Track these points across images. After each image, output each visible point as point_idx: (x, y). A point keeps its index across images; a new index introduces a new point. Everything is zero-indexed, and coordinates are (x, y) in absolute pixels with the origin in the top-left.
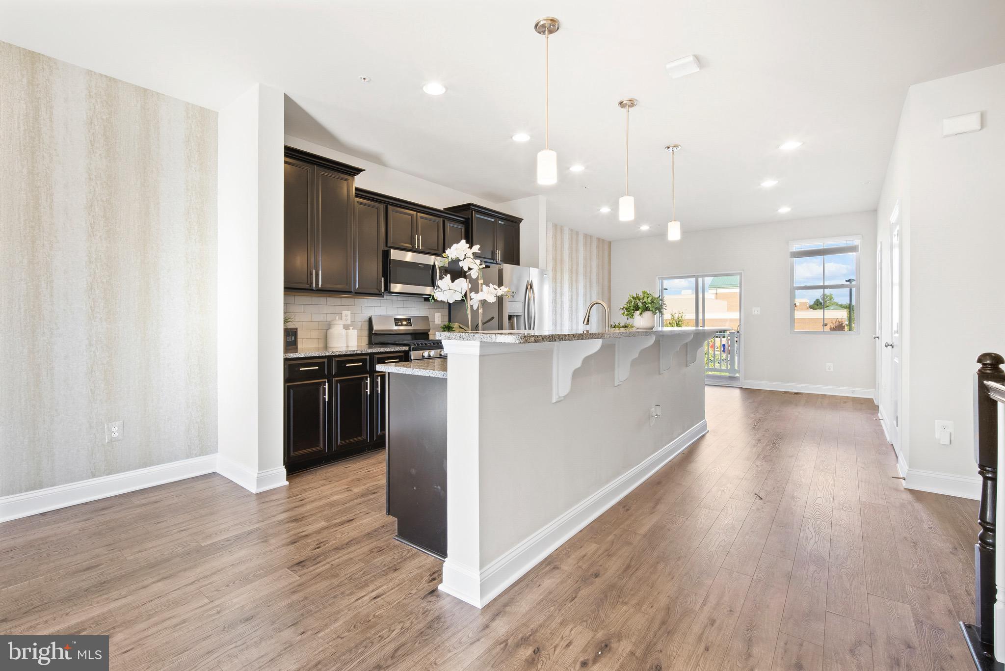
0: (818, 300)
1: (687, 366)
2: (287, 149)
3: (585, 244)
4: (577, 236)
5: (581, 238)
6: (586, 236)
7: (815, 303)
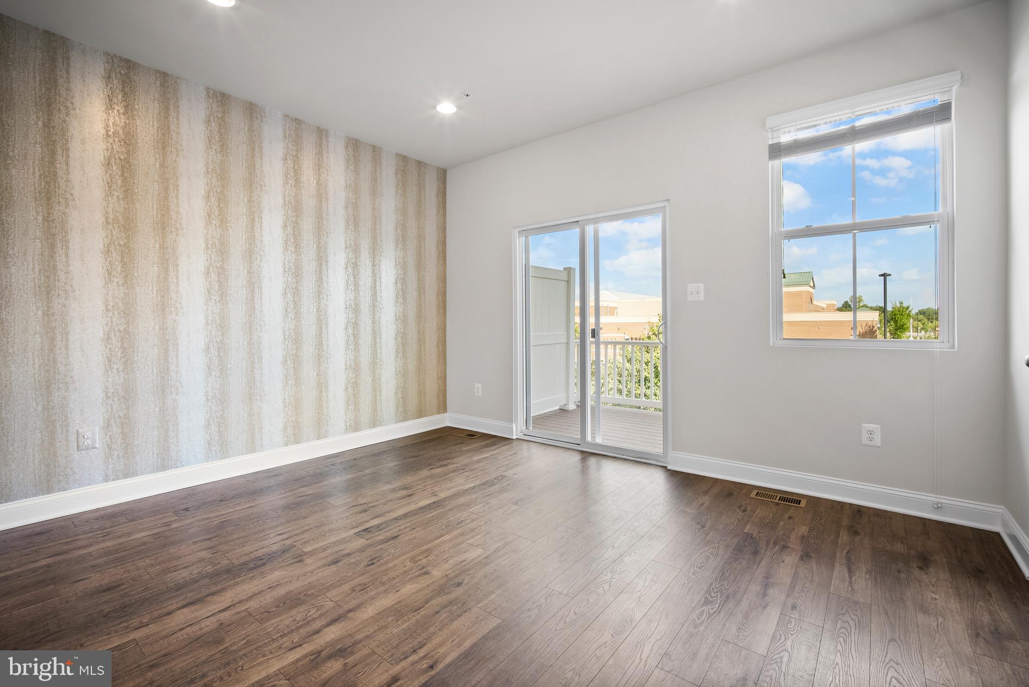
0: (846, 303)
7: (843, 306)
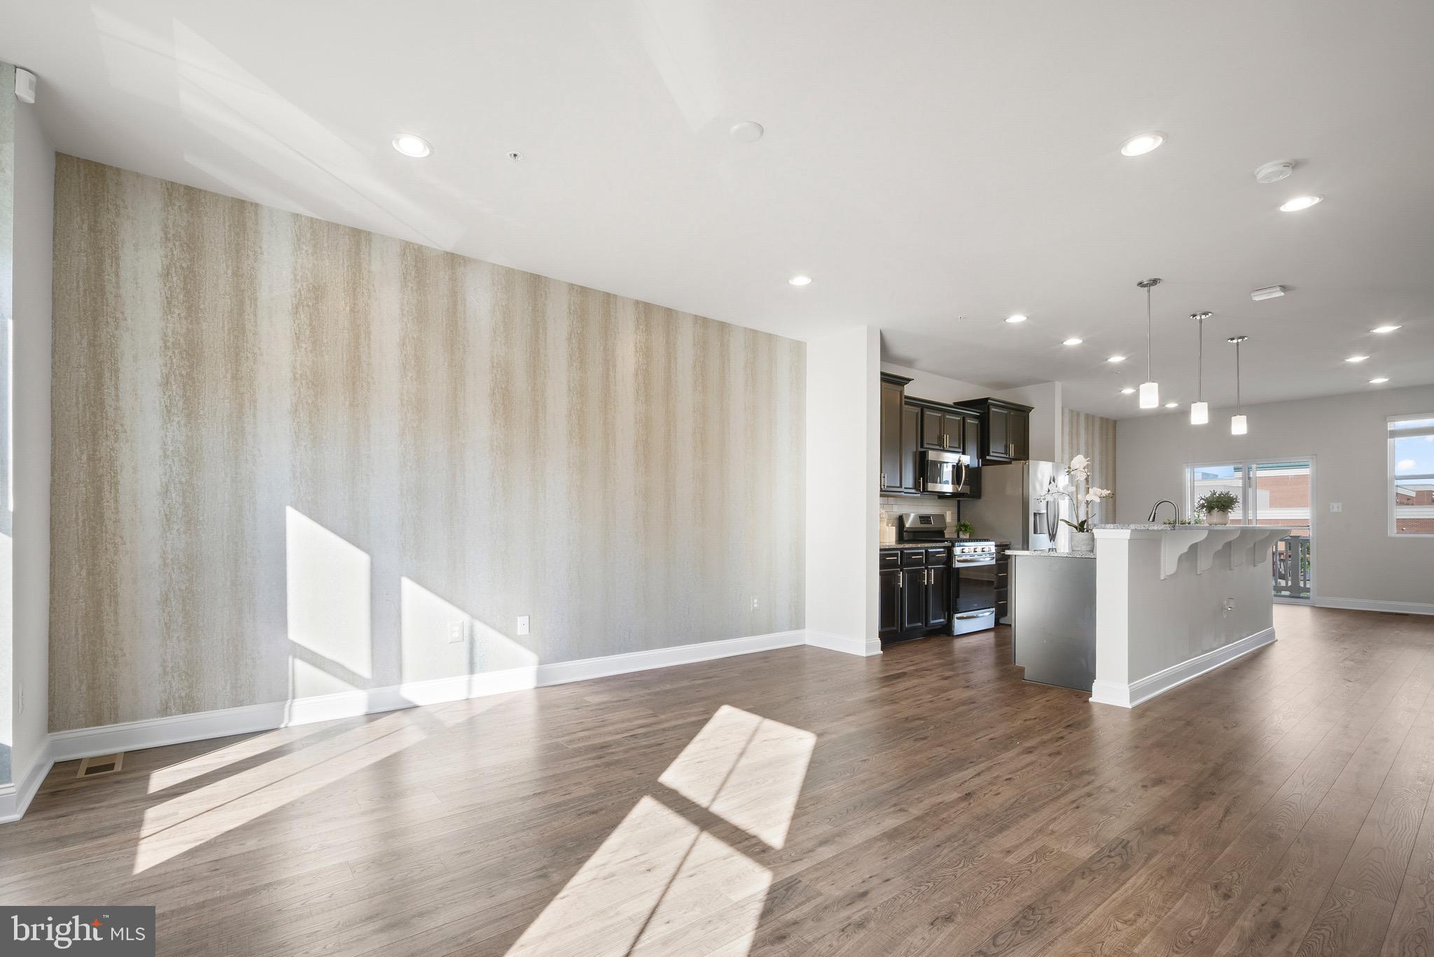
1: (1255, 566)
2: (882, 374)
3: (1087, 428)
4: (1078, 418)
5: (1082, 419)
6: (1087, 416)
